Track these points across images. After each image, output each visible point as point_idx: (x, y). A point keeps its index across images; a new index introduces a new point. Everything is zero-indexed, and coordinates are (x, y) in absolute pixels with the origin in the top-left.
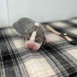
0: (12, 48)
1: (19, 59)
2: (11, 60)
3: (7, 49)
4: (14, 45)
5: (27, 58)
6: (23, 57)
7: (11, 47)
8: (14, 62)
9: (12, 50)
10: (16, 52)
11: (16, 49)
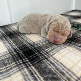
0: (29, 42)
1: (44, 52)
2: (35, 54)
3: (24, 44)
4: (29, 39)
5: (54, 51)
6: (47, 49)
7: (26, 41)
8: (40, 56)
9: (29, 44)
10: (36, 45)
11: (34, 43)
